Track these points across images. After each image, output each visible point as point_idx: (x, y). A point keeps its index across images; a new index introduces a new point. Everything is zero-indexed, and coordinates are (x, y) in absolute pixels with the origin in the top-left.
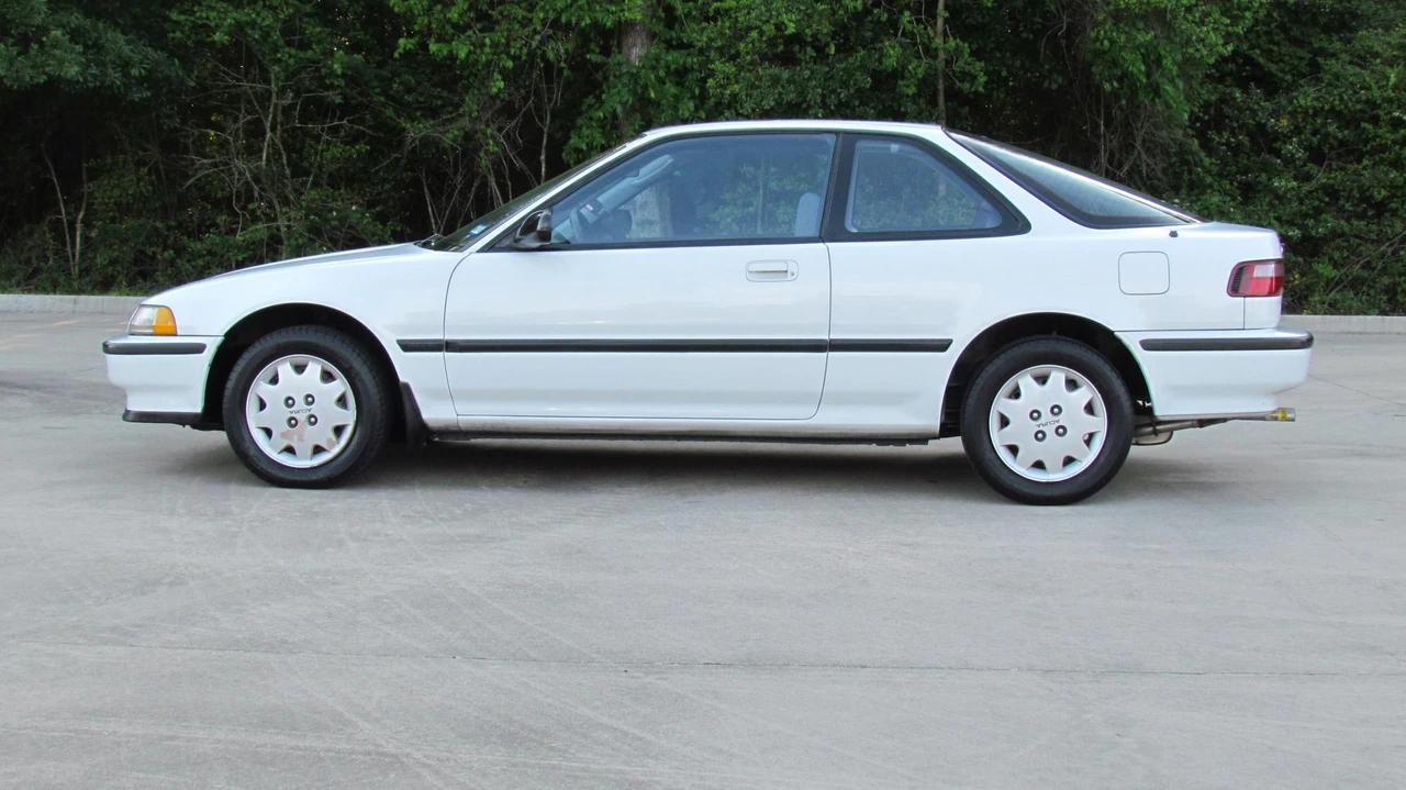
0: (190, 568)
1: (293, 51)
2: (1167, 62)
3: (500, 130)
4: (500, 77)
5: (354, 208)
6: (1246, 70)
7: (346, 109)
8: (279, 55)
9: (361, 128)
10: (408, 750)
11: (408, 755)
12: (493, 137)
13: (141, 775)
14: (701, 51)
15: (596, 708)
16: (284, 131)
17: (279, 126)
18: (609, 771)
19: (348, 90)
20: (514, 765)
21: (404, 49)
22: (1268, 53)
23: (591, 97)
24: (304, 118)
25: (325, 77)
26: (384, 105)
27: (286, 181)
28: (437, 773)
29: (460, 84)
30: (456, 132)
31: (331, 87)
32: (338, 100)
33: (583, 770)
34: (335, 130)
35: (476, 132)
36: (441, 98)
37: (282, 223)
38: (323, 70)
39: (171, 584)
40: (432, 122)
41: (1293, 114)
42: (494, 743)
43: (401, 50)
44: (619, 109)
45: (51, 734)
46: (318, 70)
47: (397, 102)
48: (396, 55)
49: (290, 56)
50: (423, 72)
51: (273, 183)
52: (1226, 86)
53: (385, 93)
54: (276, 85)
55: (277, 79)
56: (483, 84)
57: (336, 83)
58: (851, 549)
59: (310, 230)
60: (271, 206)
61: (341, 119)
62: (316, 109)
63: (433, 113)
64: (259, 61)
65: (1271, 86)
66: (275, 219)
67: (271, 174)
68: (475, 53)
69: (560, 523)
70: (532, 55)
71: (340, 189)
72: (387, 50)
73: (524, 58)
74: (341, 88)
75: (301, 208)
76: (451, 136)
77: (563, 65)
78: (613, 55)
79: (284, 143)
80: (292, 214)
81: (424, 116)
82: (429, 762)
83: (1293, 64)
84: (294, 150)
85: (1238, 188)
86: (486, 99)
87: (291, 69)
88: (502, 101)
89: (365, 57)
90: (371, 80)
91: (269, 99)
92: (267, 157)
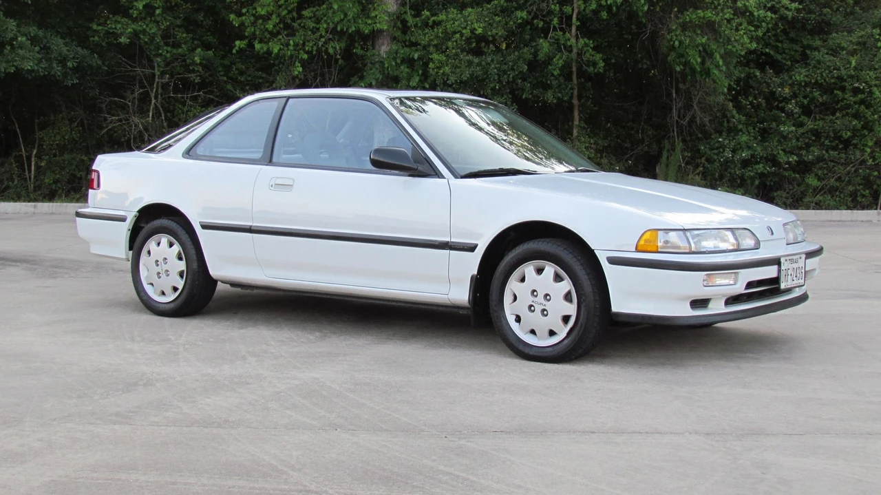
0: (154, 375)
1: (169, 49)
2: (716, 56)
4: (299, 65)
6: (763, 59)
7: (202, 85)
8: (160, 51)
9: (211, 97)
10: (325, 489)
14: (425, 47)
15: (434, 461)
16: (163, 99)
17: (159, 96)
19: (203, 74)
21: (239, 47)
22: (776, 48)
23: (356, 77)
24: (176, 90)
25: (189, 65)
26: (225, 82)
27: (164, 130)
29: (273, 69)
31: (193, 71)
32: (197, 80)
34: (195, 98)
36: (261, 78)
38: (188, 61)
39: (145, 385)
41: (792, 85)
42: (377, 483)
43: (237, 48)
44: (373, 83)
45: (97, 482)
46: (185, 61)
48: (234, 51)
49: (167, 52)
50: (250, 62)
51: (156, 131)
52: (750, 68)
53: (226, 75)
54: (158, 70)
55: (159, 66)
56: (288, 69)
57: (196, 69)
61: (199, 91)
62: (187, 85)
63: (257, 87)
64: (147, 55)
65: (778, 68)
67: (154, 126)
68: (283, 50)
70: (319, 50)
72: (227, 48)
73: (314, 53)
74: (200, 72)
77: (338, 56)
78: (369, 50)
79: (163, 107)
81: (251, 89)
83: (791, 55)
84: (169, 111)
85: (758, 132)
86: (290, 77)
87: (168, 60)
88: (300, 80)
89: (213, 52)
90: (217, 67)
91: (154, 80)
92: (153, 115)
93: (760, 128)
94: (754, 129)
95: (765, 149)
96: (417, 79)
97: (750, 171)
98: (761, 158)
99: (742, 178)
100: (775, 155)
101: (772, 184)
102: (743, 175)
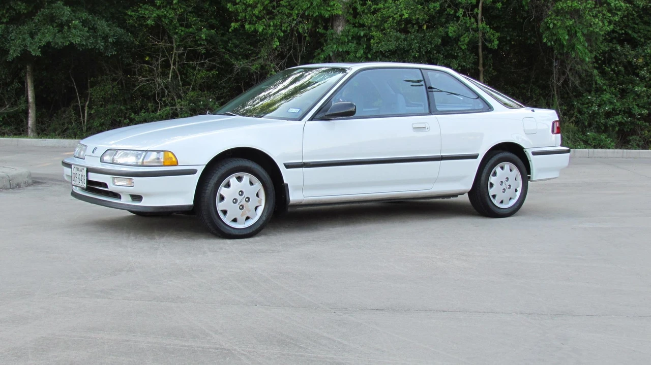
0: (136, 264)
1: (183, 29)
2: (579, 35)
3: (277, 64)
4: (277, 40)
5: (210, 100)
6: (623, 37)
7: (208, 55)
8: (177, 31)
10: (235, 348)
11: (235, 350)
12: (274, 68)
13: (114, 357)
14: (368, 29)
15: (321, 329)
16: (179, 65)
17: (177, 63)
18: (327, 358)
19: (208, 47)
20: (283, 355)
21: (234, 28)
22: (633, 29)
23: (319, 49)
24: (189, 59)
25: (198, 40)
26: (224, 53)
27: (180, 88)
28: (248, 358)
29: (259, 44)
30: (257, 65)
31: (199, 45)
32: (203, 51)
33: (315, 357)
34: (202, 65)
35: (266, 65)
36: (250, 50)
37: (178, 107)
38: (197, 37)
39: (128, 271)
40: (246, 61)
41: (645, 57)
42: (274, 344)
43: (232, 28)
44: (331, 54)
45: (73, 338)
46: (195, 37)
47: (230, 52)
48: (230, 30)
49: (182, 31)
50: (243, 38)
51: (173, 89)
52: (613, 44)
53: (225, 48)
54: (176, 44)
55: (176, 41)
56: (270, 43)
57: (203, 43)
58: (438, 257)
59: (190, 110)
60: (173, 99)
61: (205, 59)
62: (193, 55)
63: (247, 57)
64: (168, 33)
65: (634, 44)
66: (175, 105)
67: (173, 85)
68: (266, 29)
69: (305, 244)
70: (292, 30)
71: (204, 91)
72: (226, 28)
73: (288, 31)
74: (205, 46)
75: (187, 100)
76: (255, 67)
77: (306, 35)
78: (329, 30)
79: (179, 70)
80: (183, 103)
81: (242, 58)
82: (245, 353)
83: (644, 34)
84: (184, 74)
85: (619, 91)
86: (271, 50)
87: (182, 37)
88: (278, 52)
89: (216, 31)
90: (218, 42)
91: (172, 51)
92: (171, 77)
93: (619, 89)
94: (615, 89)
95: (623, 104)
96: (362, 52)
97: (611, 120)
98: (620, 111)
99: (605, 125)
100: (630, 109)
101: (629, 130)
102: (606, 123)
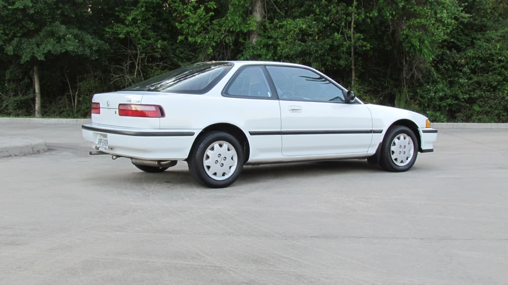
0: (137, 206)
1: (145, 40)
2: (426, 42)
4: (211, 48)
6: (451, 44)
7: (162, 59)
8: (140, 42)
9: (166, 65)
10: (224, 265)
11: (224, 267)
13: (141, 274)
14: (275, 39)
15: (280, 251)
16: (142, 66)
17: (140, 65)
18: (290, 271)
19: (162, 53)
20: (259, 270)
22: (457, 39)
23: (240, 54)
24: (148, 62)
25: (155, 49)
26: (173, 57)
29: (198, 51)
31: (157, 52)
32: (159, 56)
33: (282, 271)
34: (158, 66)
36: (192, 55)
39: (132, 212)
40: (189, 63)
41: (466, 58)
42: (251, 263)
43: (179, 40)
44: (248, 57)
45: (108, 260)
46: (153, 46)
47: (177, 56)
48: (178, 41)
49: (144, 42)
50: (186, 47)
52: (444, 49)
53: (174, 54)
54: (139, 51)
55: (140, 49)
56: (205, 50)
61: (160, 62)
62: (152, 59)
63: (189, 60)
64: (134, 44)
65: (459, 50)
67: (137, 79)
68: (203, 41)
70: (221, 41)
72: (174, 40)
73: (219, 42)
74: (160, 52)
77: (231, 44)
78: (247, 40)
79: (141, 70)
81: (186, 61)
82: (231, 269)
83: (465, 42)
84: (145, 72)
86: (206, 55)
87: (144, 46)
88: (211, 56)
89: (167, 42)
90: (169, 50)
91: (137, 55)
92: (136, 74)
93: (449, 81)
94: (446, 81)
95: (451, 91)
96: (270, 55)
97: (444, 102)
98: (449, 96)
99: (439, 106)
100: (456, 94)
101: (455, 109)
